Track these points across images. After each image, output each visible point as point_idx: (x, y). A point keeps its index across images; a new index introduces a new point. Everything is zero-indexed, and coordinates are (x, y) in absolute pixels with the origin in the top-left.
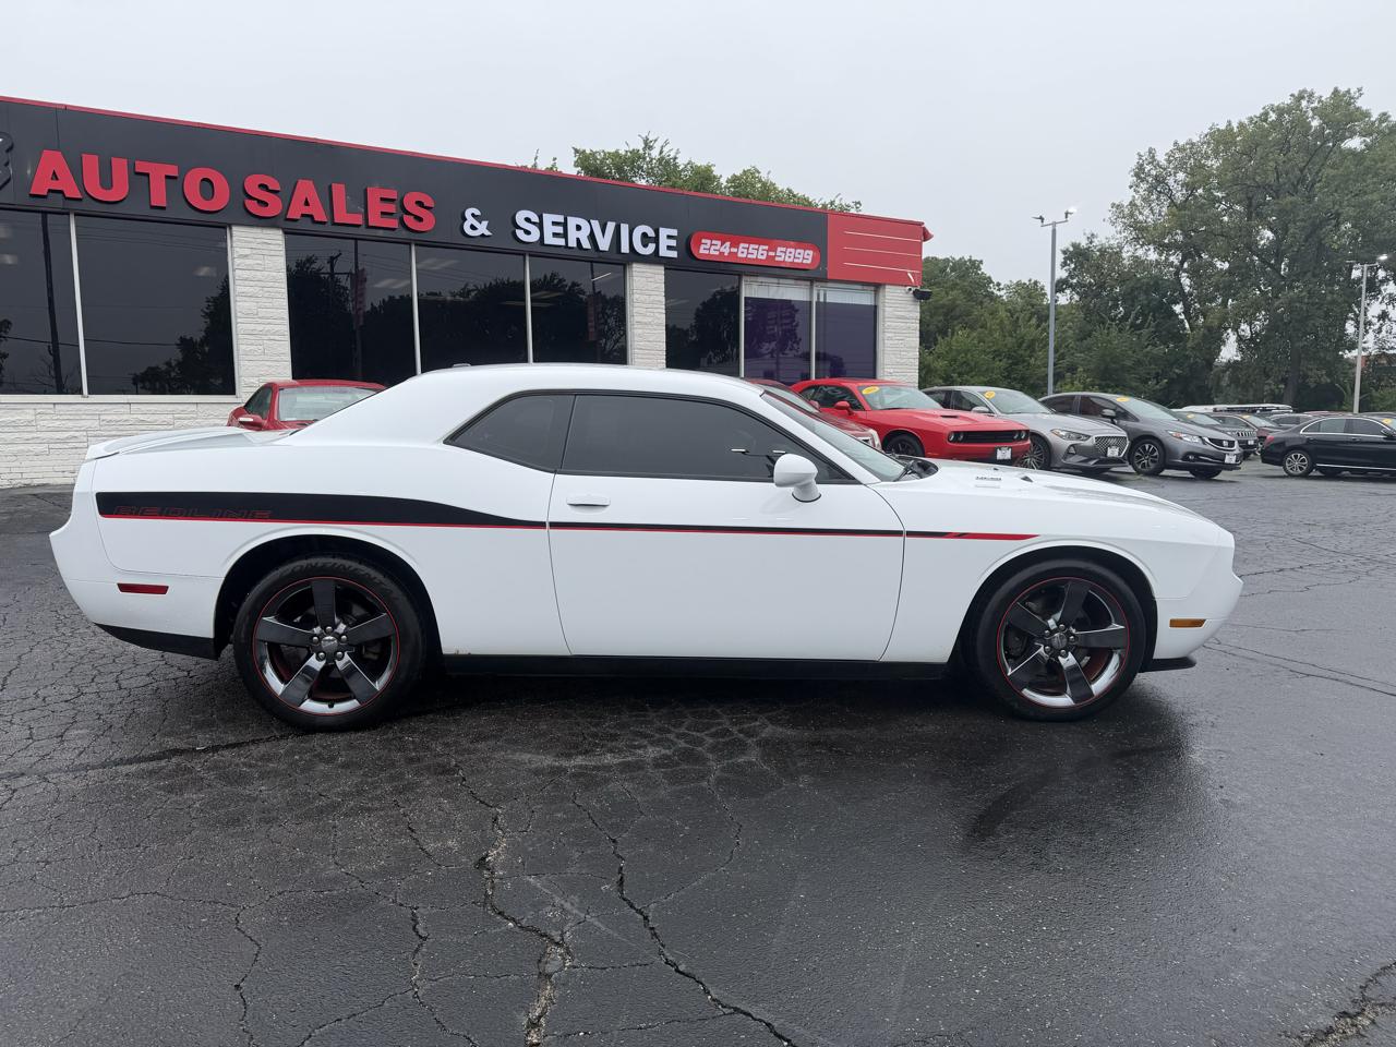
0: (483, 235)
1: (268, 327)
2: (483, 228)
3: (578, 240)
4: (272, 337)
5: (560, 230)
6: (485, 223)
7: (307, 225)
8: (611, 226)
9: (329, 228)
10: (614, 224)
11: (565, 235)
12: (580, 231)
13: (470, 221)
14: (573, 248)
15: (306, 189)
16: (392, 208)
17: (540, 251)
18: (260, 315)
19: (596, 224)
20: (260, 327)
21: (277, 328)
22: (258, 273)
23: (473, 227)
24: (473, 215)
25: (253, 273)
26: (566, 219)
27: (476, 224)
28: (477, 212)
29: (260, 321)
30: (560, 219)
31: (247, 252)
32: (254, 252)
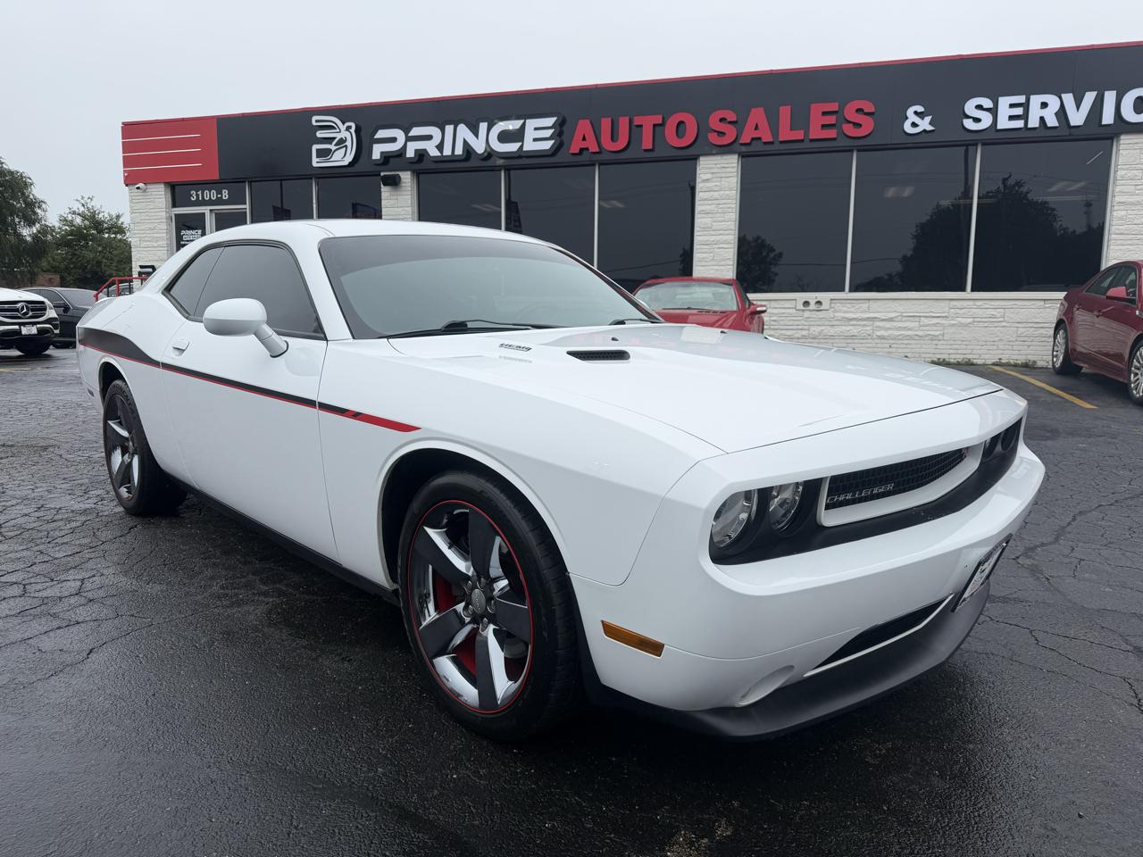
0: (925, 131)
1: (718, 238)
2: (925, 124)
3: (1042, 119)
4: (721, 246)
5: (1019, 111)
6: (928, 119)
7: (757, 147)
8: (1090, 97)
9: (777, 147)
10: (1094, 93)
11: (1025, 117)
12: (1044, 109)
13: (912, 117)
14: (1035, 129)
15: (757, 115)
16: (832, 119)
17: (994, 139)
18: (714, 228)
19: (1068, 99)
20: (713, 238)
21: (725, 238)
22: (716, 193)
23: (914, 125)
24: (916, 113)
25: (712, 193)
26: (1028, 100)
27: (917, 120)
28: (920, 109)
29: (712, 232)
30: (1021, 99)
31: (709, 176)
32: (714, 175)
